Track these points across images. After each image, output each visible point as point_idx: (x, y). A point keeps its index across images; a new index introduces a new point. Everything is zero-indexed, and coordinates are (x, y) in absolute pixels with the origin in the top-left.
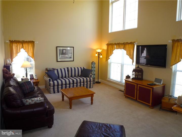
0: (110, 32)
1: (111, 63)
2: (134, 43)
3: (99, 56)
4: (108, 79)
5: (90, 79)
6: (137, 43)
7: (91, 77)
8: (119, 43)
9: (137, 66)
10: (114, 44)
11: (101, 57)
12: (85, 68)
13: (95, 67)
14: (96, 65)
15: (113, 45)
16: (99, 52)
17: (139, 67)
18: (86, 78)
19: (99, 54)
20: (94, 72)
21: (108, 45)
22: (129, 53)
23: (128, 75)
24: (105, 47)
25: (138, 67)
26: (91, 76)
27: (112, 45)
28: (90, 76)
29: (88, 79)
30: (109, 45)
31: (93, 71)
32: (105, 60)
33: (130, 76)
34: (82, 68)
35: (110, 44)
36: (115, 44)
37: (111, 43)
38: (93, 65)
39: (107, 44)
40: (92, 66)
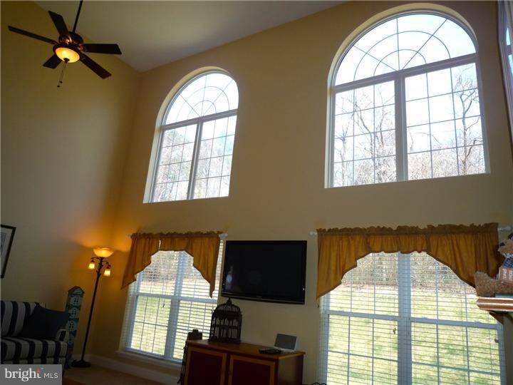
0: (146, 201)
1: (137, 296)
2: (219, 236)
3: (99, 269)
4: (120, 351)
5: (58, 346)
6: (226, 235)
7: (62, 339)
8: (172, 234)
9: (225, 300)
10: (156, 234)
11: (107, 273)
12: (42, 305)
13: (79, 308)
14: (86, 301)
15: (153, 238)
16: (102, 259)
17: (231, 302)
18: (42, 341)
19: (102, 263)
20: (74, 322)
21: (136, 238)
22: (201, 262)
23: (195, 331)
24: (124, 245)
25: (229, 303)
26: (63, 334)
27: (150, 238)
28: (59, 335)
29: (51, 344)
30: (141, 238)
31: (70, 320)
32: (117, 284)
33: (201, 334)
34: (33, 306)
35: (144, 235)
36: (161, 236)
37: (147, 232)
38: (73, 299)
39: (134, 234)
40: (72, 302)
